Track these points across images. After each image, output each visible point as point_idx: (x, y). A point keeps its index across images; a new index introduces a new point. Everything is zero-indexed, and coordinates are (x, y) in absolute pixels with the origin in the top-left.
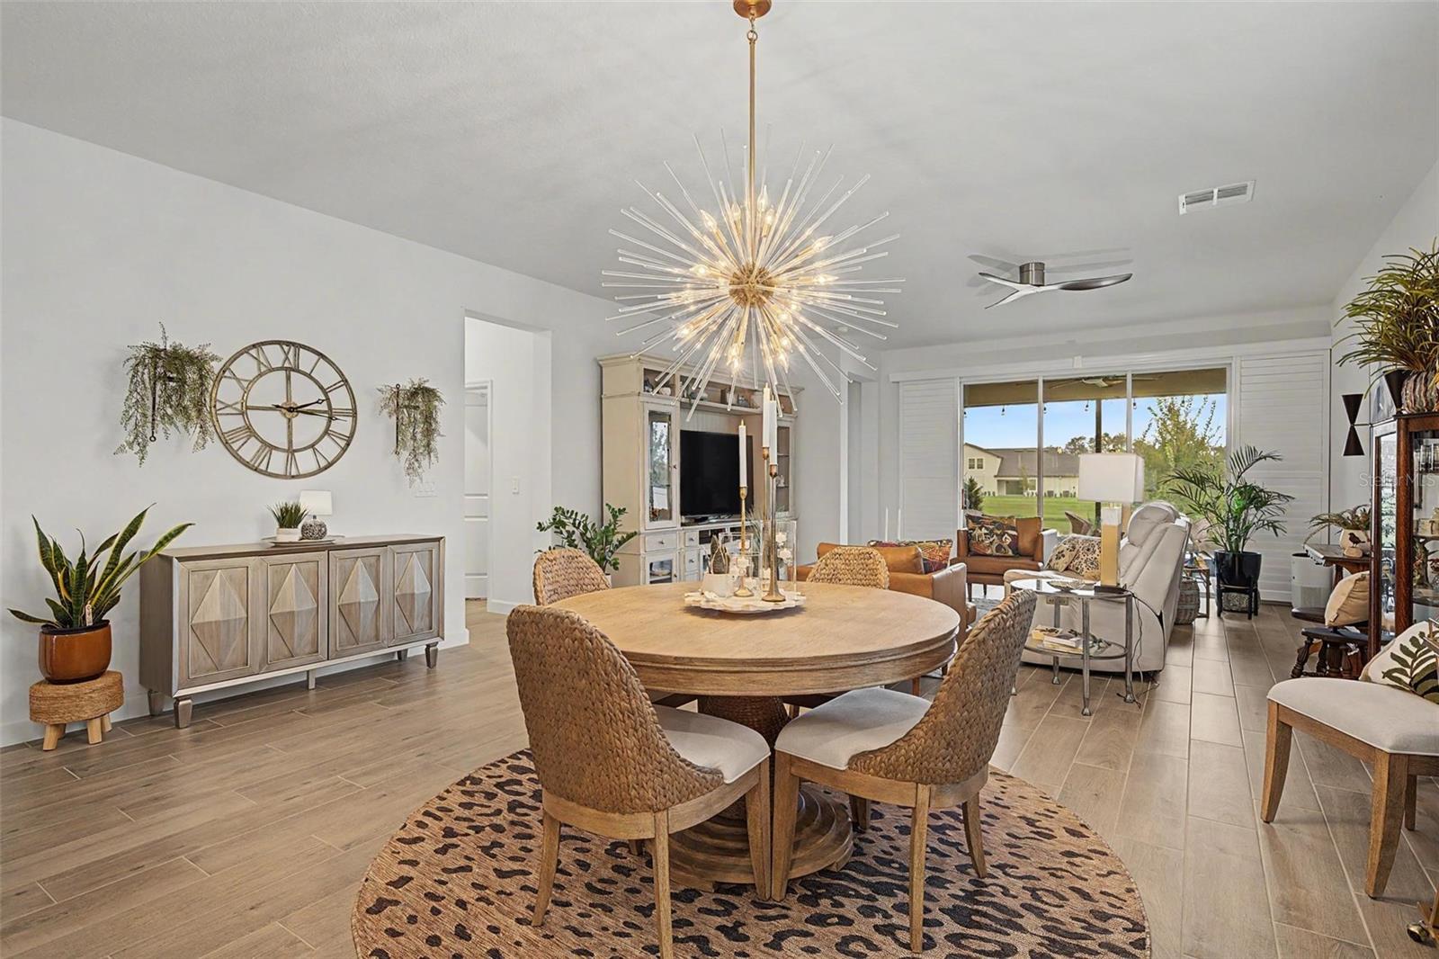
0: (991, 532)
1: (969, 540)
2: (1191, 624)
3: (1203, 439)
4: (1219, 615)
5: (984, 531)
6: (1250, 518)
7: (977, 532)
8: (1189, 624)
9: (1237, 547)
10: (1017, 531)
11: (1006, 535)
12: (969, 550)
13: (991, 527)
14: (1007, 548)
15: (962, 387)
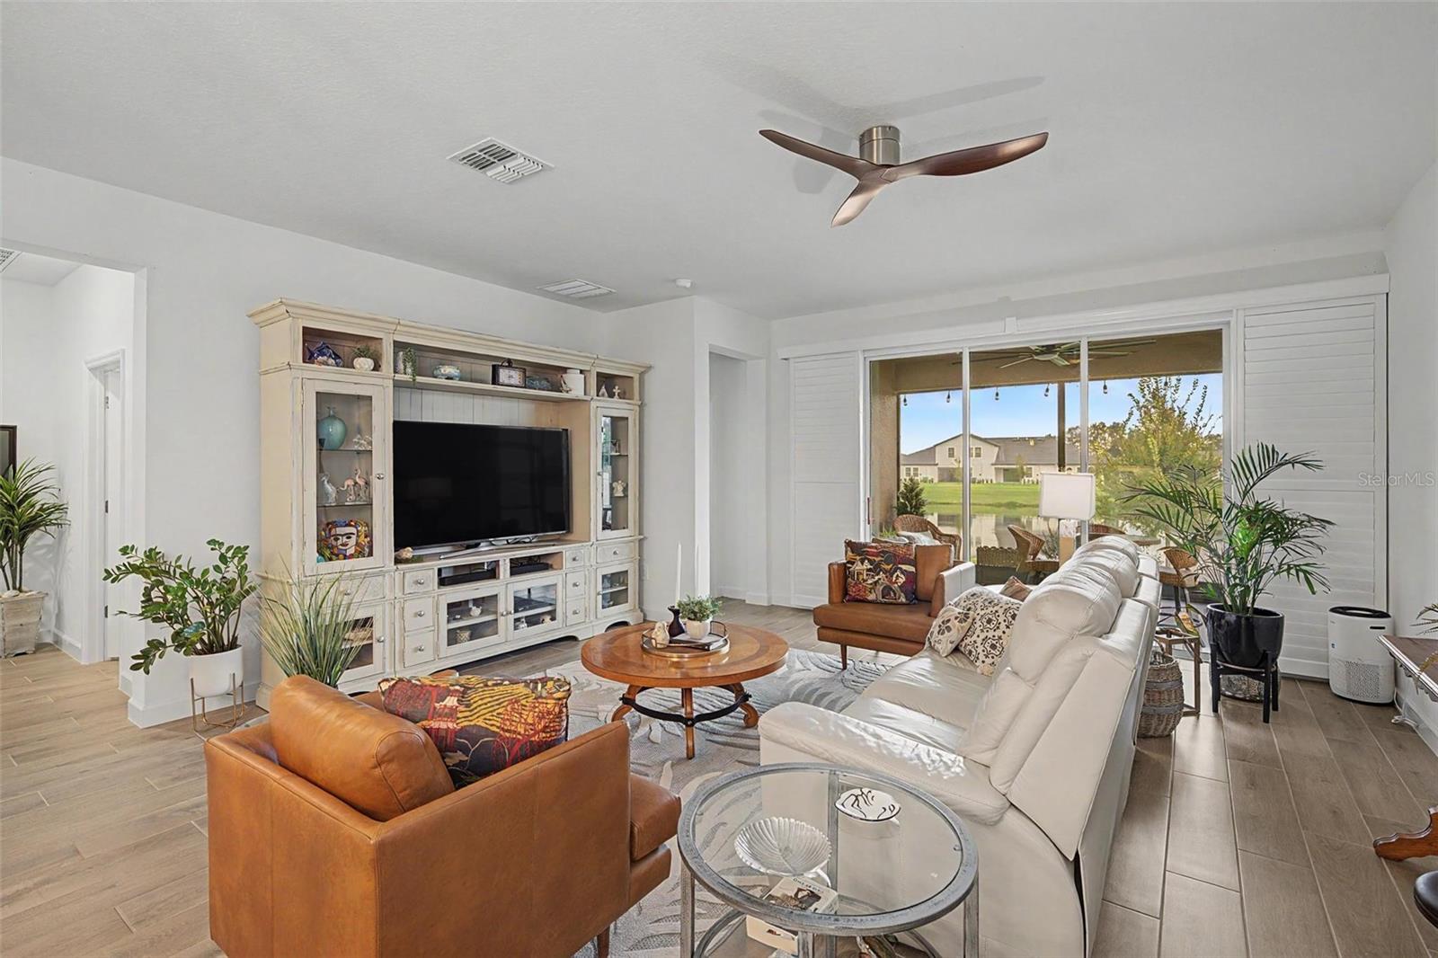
0: (876, 569)
1: (846, 578)
2: (1169, 736)
3: (1194, 428)
4: (1215, 710)
5: (867, 565)
6: (1264, 559)
7: (858, 567)
8: (1166, 740)
9: (1244, 603)
10: (915, 566)
11: (898, 573)
12: (845, 592)
13: (877, 559)
14: (898, 592)
15: (868, 363)
